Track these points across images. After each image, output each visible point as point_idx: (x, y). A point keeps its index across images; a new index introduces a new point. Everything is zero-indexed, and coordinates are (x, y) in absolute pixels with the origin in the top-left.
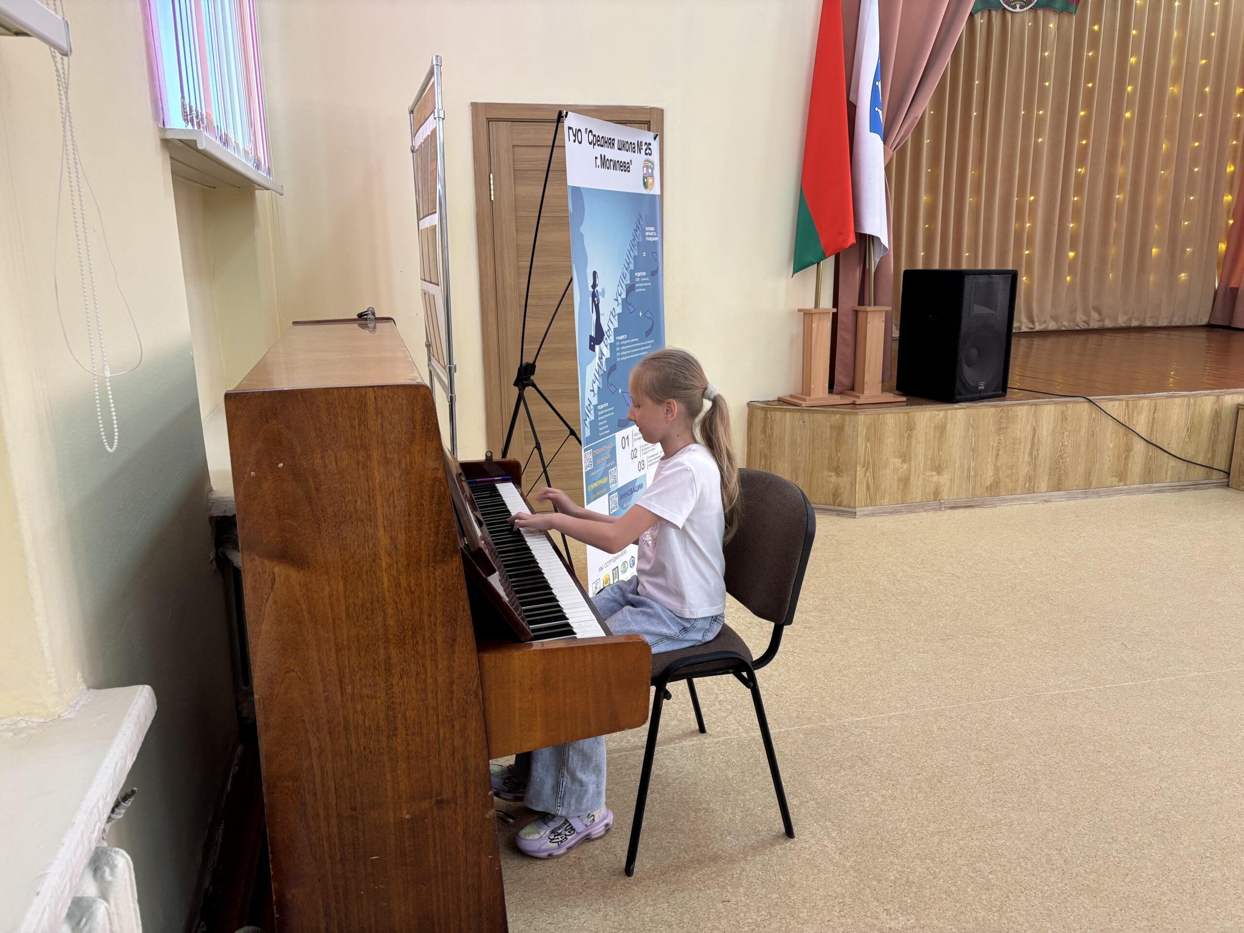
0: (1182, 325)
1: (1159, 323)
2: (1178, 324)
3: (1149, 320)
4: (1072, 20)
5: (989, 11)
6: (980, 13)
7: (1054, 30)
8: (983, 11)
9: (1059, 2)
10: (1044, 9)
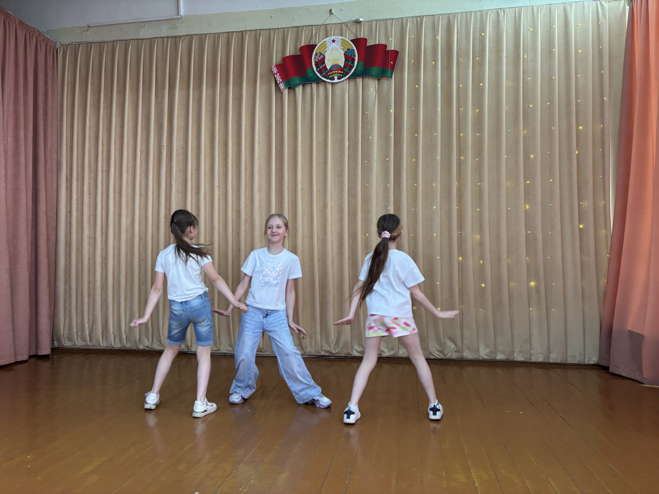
0: (563, 362)
1: (532, 358)
2: (558, 361)
3: (519, 355)
4: (391, 83)
5: (310, 85)
6: (301, 87)
7: (374, 93)
8: (304, 85)
9: (375, 70)
10: (363, 77)
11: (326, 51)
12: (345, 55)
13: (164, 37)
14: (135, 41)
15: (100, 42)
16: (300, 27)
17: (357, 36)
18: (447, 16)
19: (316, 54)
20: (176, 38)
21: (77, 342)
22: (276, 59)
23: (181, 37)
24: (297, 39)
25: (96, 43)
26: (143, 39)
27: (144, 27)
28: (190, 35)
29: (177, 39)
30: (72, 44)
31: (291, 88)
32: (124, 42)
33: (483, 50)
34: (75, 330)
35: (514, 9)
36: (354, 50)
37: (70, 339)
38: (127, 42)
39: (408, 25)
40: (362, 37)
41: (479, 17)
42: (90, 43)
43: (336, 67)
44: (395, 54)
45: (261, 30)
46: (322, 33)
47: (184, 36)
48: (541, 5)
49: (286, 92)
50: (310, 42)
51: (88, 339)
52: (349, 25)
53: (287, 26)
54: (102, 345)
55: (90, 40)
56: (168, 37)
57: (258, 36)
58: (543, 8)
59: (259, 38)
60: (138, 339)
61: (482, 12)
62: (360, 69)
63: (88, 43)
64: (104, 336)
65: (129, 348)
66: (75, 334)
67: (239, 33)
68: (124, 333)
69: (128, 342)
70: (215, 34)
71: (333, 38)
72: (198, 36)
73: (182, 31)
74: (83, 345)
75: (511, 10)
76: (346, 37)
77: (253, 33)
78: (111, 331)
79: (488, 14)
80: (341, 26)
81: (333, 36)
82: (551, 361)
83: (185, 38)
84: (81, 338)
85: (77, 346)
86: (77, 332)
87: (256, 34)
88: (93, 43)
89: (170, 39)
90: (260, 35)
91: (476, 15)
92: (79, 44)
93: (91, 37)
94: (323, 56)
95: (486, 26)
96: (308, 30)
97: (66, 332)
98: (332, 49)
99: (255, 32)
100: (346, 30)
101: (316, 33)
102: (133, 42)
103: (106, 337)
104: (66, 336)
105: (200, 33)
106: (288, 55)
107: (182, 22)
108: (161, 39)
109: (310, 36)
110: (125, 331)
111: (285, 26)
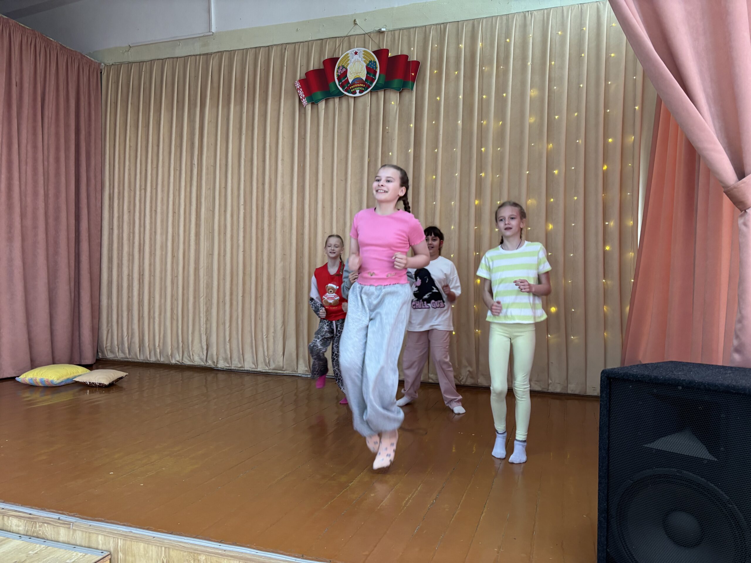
2: (577, 392)
4: (412, 96)
5: (333, 99)
6: (324, 102)
7: (396, 107)
8: (327, 100)
9: (396, 82)
10: (384, 90)
11: (348, 64)
12: (367, 67)
13: (196, 55)
14: (170, 59)
15: (140, 62)
16: (325, 40)
17: (379, 47)
18: (471, 22)
19: (339, 68)
20: (207, 55)
21: (117, 354)
22: (300, 74)
23: (212, 54)
24: (321, 51)
25: (136, 64)
26: (177, 58)
27: (179, 45)
28: (221, 52)
29: (209, 56)
30: (115, 65)
31: (314, 103)
32: (161, 61)
33: (507, 57)
34: (116, 343)
35: (542, 11)
36: (375, 62)
37: (112, 352)
38: (163, 60)
39: (431, 33)
40: (385, 48)
41: (505, 21)
42: (130, 63)
43: (358, 80)
44: (417, 64)
45: (286, 45)
46: (346, 44)
47: (214, 53)
48: (572, 5)
49: (309, 107)
50: (333, 55)
51: (127, 351)
52: (372, 35)
53: (312, 39)
54: (139, 359)
55: (131, 59)
56: (200, 55)
57: (283, 51)
58: (574, 9)
59: (285, 52)
60: (170, 354)
61: (508, 17)
62: (382, 82)
63: (129, 63)
64: (142, 350)
65: (163, 362)
66: (117, 347)
67: (266, 48)
68: (158, 347)
69: (161, 356)
70: (243, 49)
71: (356, 50)
72: (228, 53)
73: (213, 48)
74: (123, 357)
75: (539, 12)
76: (369, 49)
77: (279, 48)
78: (147, 344)
79: (514, 18)
80: (365, 36)
81: (357, 47)
82: (570, 392)
83: (216, 55)
84: (121, 351)
85: (118, 358)
86: (118, 346)
87: (282, 48)
88: (133, 63)
89: (202, 56)
90: (285, 49)
91: (501, 19)
92: (121, 64)
93: (131, 57)
94: (346, 69)
95: (512, 32)
96: (331, 43)
97: (109, 344)
98: (355, 62)
99: (281, 47)
100: (369, 41)
101: (339, 46)
102: (169, 61)
103: (143, 350)
104: (109, 348)
105: (230, 50)
106: (312, 69)
107: (214, 39)
108: (194, 57)
109: (333, 49)
110: (159, 345)
111: (310, 39)
